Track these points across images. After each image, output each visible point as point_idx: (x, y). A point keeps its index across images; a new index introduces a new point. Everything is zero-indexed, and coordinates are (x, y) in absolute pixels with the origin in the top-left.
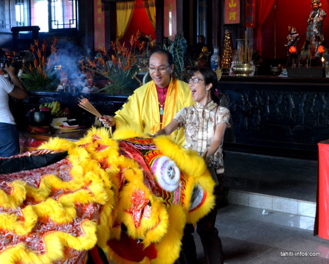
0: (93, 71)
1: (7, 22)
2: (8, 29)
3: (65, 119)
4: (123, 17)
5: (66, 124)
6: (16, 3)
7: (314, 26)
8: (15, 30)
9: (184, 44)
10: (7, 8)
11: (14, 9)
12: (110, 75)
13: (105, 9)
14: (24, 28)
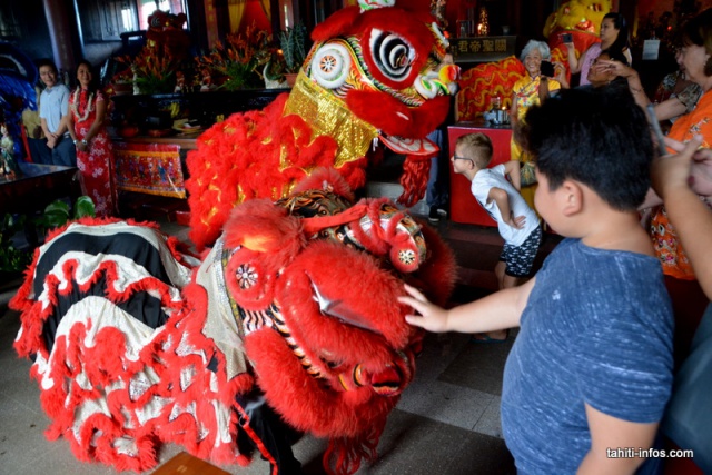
0: (210, 68)
1: (115, 29)
2: (117, 36)
3: (187, 120)
4: (236, 12)
5: (188, 125)
6: (123, 8)
7: (438, 10)
8: (125, 36)
9: (303, 31)
10: (113, 14)
11: (121, 15)
12: (228, 70)
13: (215, 5)
14: (133, 34)
